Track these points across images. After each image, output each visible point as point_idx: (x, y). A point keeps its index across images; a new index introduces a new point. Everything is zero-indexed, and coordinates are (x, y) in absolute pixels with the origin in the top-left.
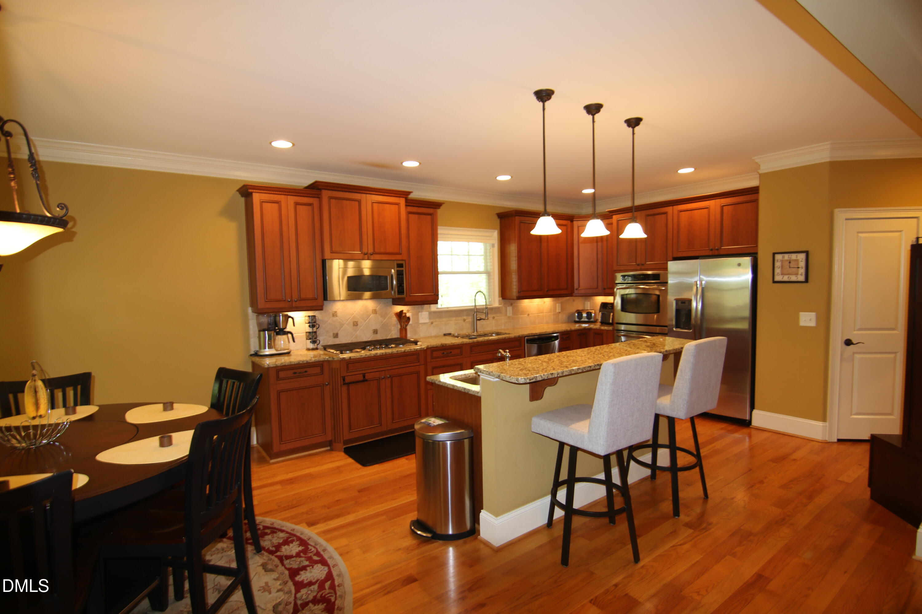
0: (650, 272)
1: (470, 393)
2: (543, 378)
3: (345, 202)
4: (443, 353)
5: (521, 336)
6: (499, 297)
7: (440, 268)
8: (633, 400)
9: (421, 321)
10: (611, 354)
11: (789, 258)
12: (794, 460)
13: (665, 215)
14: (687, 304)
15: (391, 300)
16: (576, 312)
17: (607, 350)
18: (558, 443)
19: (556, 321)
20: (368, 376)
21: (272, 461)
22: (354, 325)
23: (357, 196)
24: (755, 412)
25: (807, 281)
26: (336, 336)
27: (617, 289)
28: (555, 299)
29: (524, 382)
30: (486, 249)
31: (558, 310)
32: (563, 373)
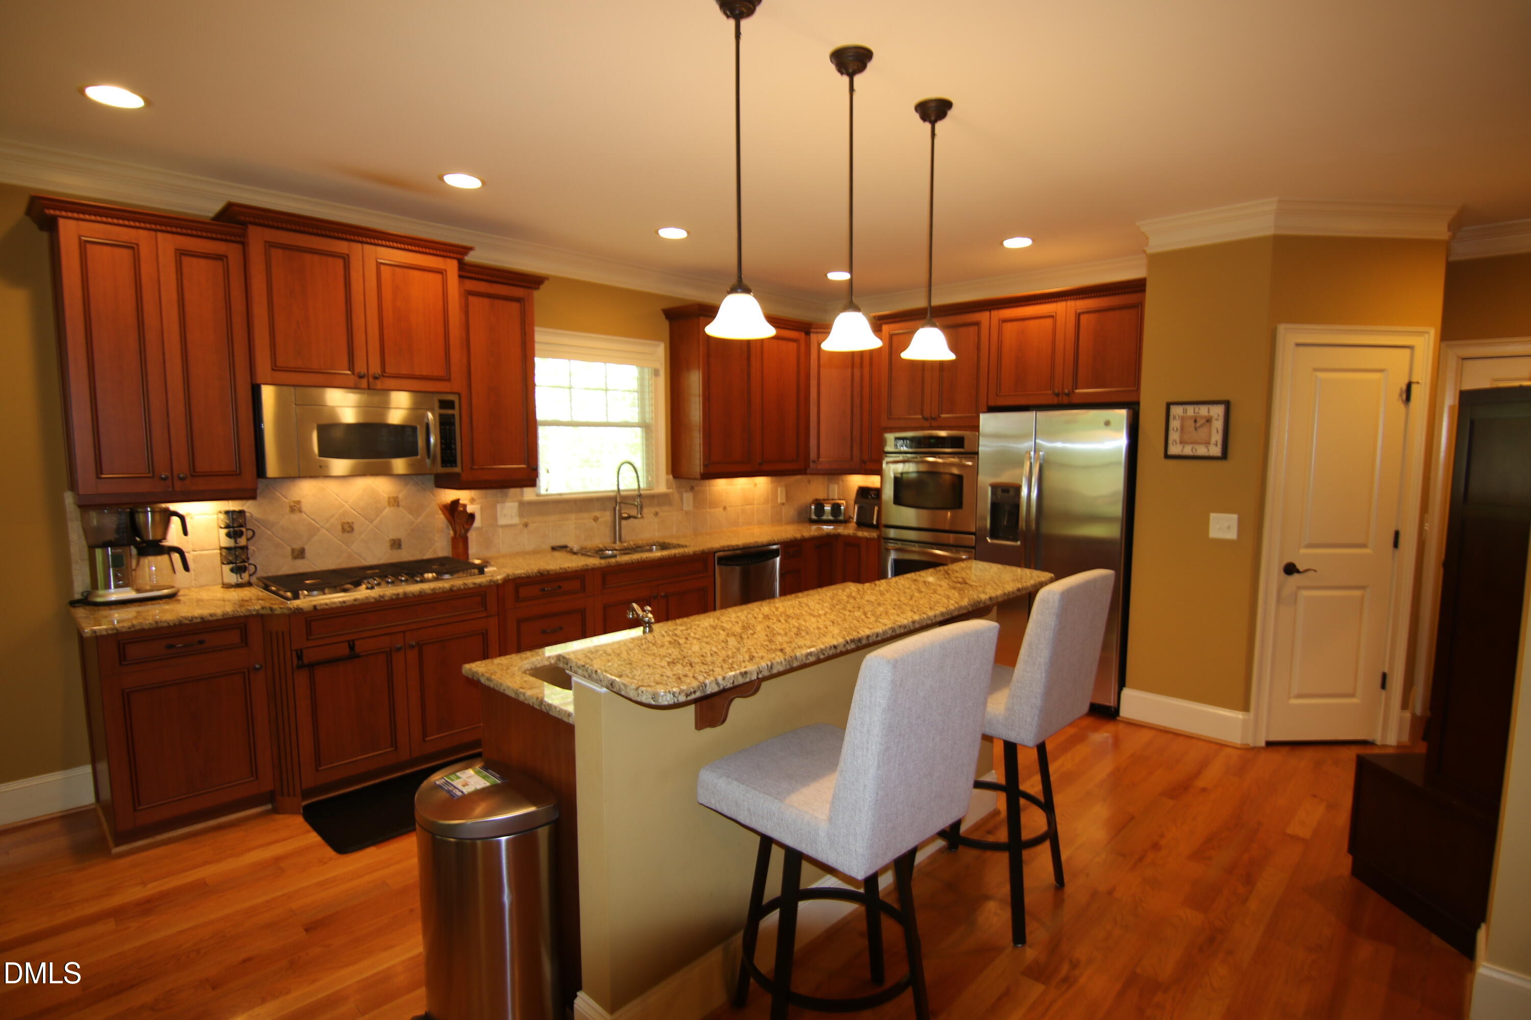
0: (943, 433)
1: (552, 713)
2: (722, 687)
3: (308, 257)
4: (543, 590)
5: (707, 551)
6: (667, 473)
7: (541, 414)
8: (933, 739)
9: (502, 521)
10: (881, 609)
11: (1194, 412)
12: (1204, 790)
13: (976, 328)
14: (1012, 493)
15: (432, 477)
16: (813, 503)
17: (873, 598)
18: (758, 839)
19: (777, 520)
20: (360, 647)
21: (116, 850)
22: (344, 530)
23: (342, 247)
24: (1126, 693)
25: (1224, 456)
26: (299, 554)
27: (887, 463)
28: (774, 478)
29: (671, 702)
30: (641, 380)
31: (781, 499)
32: (771, 667)
